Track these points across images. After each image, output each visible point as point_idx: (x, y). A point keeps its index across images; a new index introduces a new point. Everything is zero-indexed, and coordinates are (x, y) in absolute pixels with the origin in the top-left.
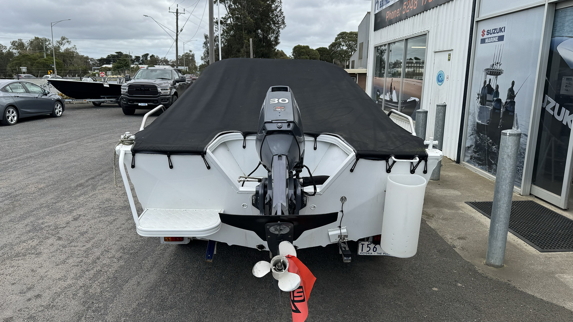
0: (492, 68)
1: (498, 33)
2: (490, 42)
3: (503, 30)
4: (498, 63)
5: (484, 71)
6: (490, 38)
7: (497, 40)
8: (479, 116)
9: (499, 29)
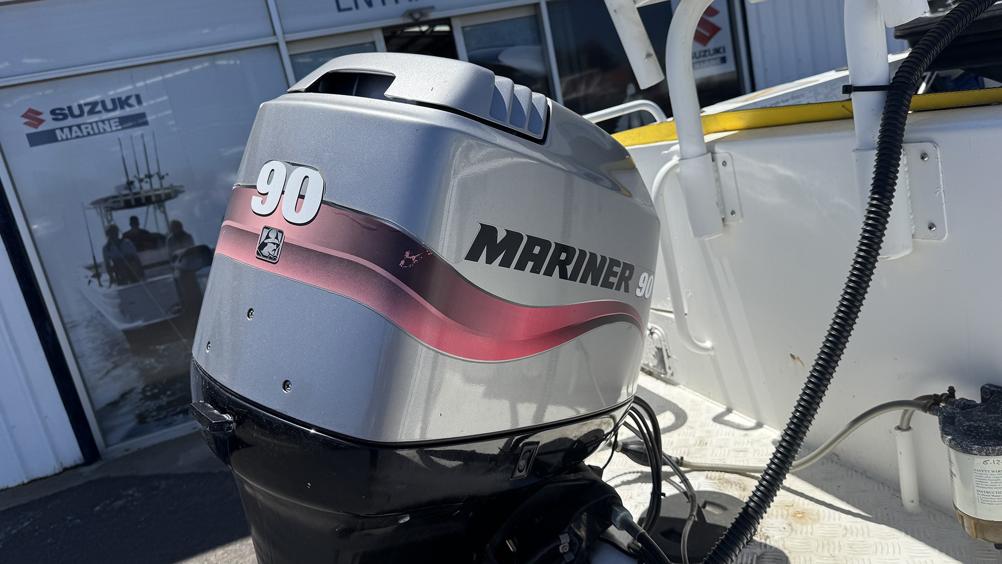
0: (127, 192)
1: (114, 109)
2: (83, 136)
3: (133, 101)
4: (149, 176)
5: (92, 206)
6: (79, 126)
7: (120, 128)
8: (126, 309)
9: (113, 101)
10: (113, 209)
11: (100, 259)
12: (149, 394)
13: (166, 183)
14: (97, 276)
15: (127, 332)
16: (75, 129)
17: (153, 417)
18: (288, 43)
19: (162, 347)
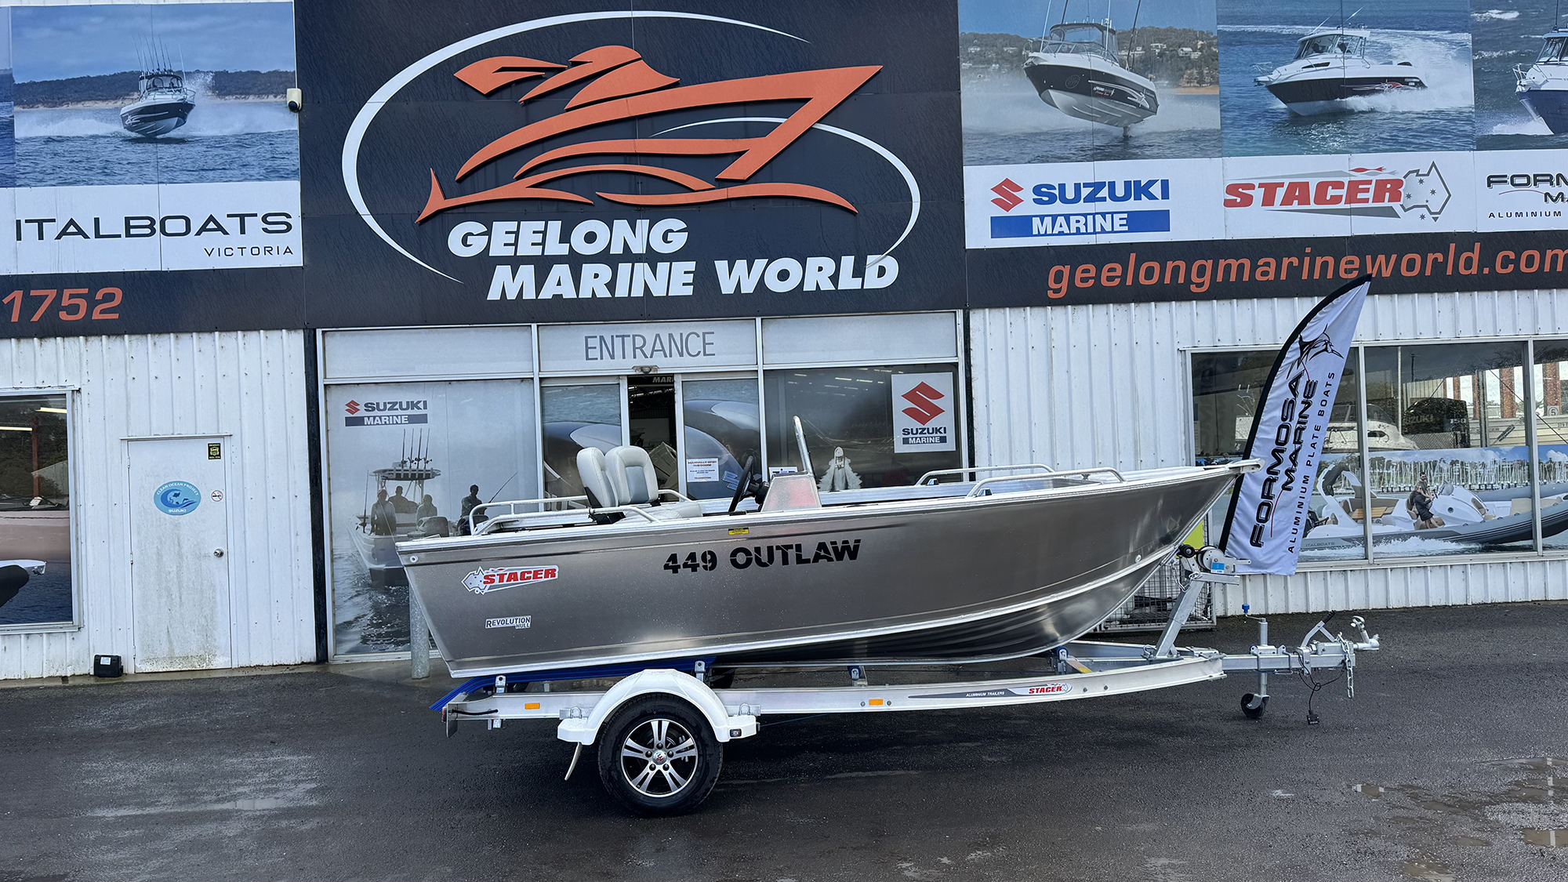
0: (400, 468)
1: (407, 409)
2: (382, 425)
3: (421, 405)
5: (373, 474)
7: (407, 422)
8: (375, 556)
9: (408, 402)
10: (387, 479)
11: (369, 514)
12: (375, 622)
13: (427, 469)
14: (364, 525)
15: (370, 569)
16: (378, 418)
17: (372, 641)
18: (541, 379)
19: (394, 588)
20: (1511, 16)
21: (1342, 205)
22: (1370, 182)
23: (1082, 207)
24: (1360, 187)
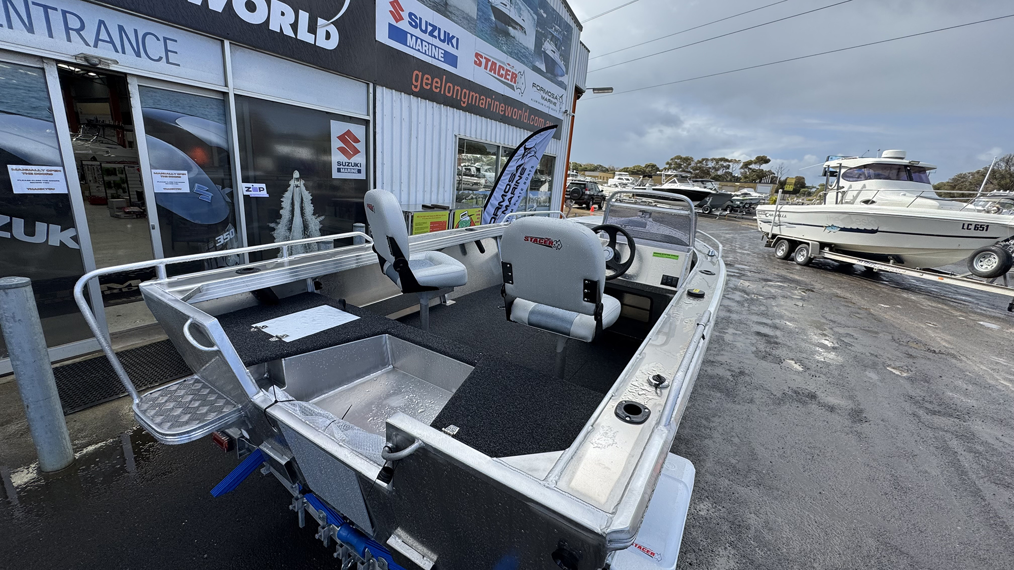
20: (545, 15)
21: (503, 79)
22: (510, 72)
23: (426, 37)
24: (508, 73)
